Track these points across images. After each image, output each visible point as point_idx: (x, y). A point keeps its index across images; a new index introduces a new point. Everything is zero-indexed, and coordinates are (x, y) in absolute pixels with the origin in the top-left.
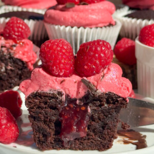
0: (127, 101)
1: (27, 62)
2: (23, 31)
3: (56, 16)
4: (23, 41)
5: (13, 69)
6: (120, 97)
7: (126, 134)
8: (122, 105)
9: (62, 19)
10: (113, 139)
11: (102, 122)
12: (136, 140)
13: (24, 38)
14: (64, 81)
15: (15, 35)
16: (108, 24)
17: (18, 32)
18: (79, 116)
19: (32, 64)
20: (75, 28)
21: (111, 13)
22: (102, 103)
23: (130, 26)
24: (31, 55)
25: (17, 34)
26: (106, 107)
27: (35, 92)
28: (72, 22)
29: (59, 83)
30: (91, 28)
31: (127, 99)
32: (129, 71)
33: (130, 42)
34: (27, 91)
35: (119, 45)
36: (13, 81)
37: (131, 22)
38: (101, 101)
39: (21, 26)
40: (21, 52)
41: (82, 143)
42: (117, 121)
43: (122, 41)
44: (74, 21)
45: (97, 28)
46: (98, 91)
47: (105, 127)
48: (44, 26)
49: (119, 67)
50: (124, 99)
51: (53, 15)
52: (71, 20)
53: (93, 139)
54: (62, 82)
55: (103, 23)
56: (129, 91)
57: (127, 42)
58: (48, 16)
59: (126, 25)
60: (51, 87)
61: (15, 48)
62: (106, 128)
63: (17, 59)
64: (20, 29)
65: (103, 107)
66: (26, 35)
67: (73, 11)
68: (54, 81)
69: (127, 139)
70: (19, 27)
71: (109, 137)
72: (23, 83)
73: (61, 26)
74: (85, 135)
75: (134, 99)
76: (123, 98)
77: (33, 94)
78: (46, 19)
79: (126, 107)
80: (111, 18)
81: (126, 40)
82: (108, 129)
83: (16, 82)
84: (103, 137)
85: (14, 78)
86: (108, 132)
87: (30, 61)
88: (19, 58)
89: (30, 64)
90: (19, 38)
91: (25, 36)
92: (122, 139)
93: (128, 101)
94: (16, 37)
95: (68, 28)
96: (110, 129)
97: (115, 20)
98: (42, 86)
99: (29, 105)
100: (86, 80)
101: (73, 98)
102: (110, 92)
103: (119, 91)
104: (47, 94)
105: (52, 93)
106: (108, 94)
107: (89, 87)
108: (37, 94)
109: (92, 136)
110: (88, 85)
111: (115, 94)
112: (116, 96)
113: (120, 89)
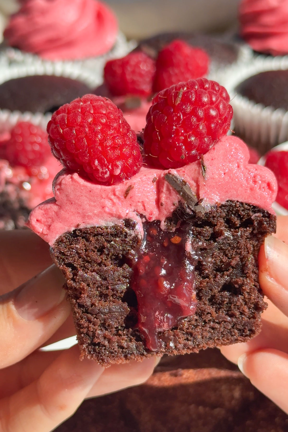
14: (130, 188)
22: (217, 228)
26: (227, 238)
27: (73, 229)
29: (122, 197)
38: (212, 225)
41: (191, 334)
46: (202, 204)
54: (126, 193)
56: (272, 191)
65: (220, 239)
68: (112, 197)
77: (67, 233)
98: (88, 216)
99: (62, 259)
100: (177, 177)
101: (153, 219)
102: (231, 201)
103: (250, 195)
104: (102, 229)
105: (111, 225)
106: (227, 205)
107: (182, 195)
108: (76, 233)
109: (209, 315)
110: (180, 189)
111: (242, 203)
112: (246, 206)
113: (252, 189)
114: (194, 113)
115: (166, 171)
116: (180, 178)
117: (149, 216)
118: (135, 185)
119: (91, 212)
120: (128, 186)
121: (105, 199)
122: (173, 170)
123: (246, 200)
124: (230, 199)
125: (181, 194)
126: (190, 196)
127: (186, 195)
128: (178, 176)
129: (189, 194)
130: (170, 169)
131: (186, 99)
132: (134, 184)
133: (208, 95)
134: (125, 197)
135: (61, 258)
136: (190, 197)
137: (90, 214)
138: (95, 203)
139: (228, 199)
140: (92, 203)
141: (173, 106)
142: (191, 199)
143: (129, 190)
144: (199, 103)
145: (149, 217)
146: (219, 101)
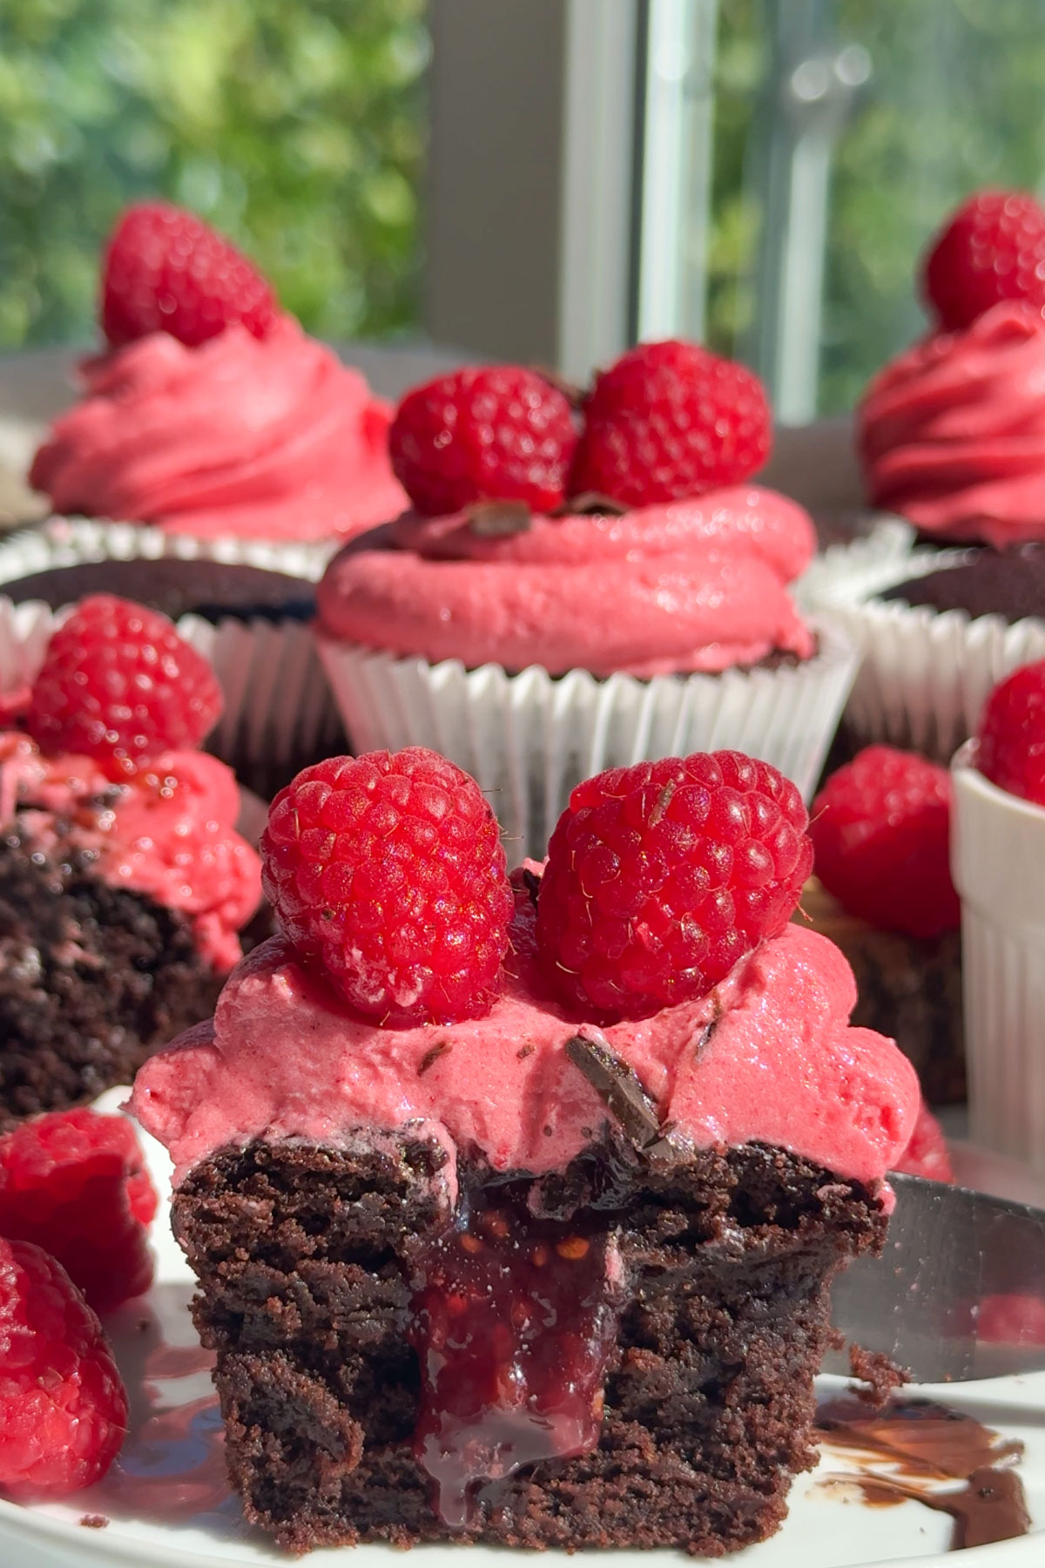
0: (879, 1205)
1: (192, 916)
2: (165, 693)
3: (400, 594)
4: (168, 761)
5: (97, 961)
6: (829, 1177)
7: (883, 1434)
8: (846, 1235)
9: (445, 615)
10: (783, 1471)
11: (708, 1352)
12: (948, 1473)
13: (172, 744)
14: (441, 1049)
15: (111, 725)
16: (761, 649)
17: (132, 698)
18: (545, 1303)
19: (227, 926)
20: (530, 681)
21: (786, 574)
22: (705, 1217)
23: (916, 664)
24: (224, 865)
25: (122, 713)
26: (729, 1250)
27: (245, 1142)
28: (511, 633)
29: (411, 1069)
30: (644, 681)
31: (886, 1190)
32: (911, 980)
33: (917, 775)
34: (185, 1128)
35: (837, 795)
36: (96, 1044)
37: (926, 634)
38: (693, 1208)
39: (151, 654)
40: (147, 844)
41: (569, 1499)
42: (813, 1342)
43: (859, 771)
44: (521, 631)
45: (684, 675)
46: (673, 1138)
47: (728, 1386)
48: (315, 664)
49: (836, 953)
50: (862, 1191)
51: (379, 585)
52: (501, 621)
53: (645, 1474)
54: (426, 1061)
55: (725, 641)
56: (893, 1135)
57: (899, 775)
58: (346, 589)
59: (888, 655)
60: (360, 1107)
61: (107, 818)
62: (734, 1399)
63: (124, 892)
64: (145, 683)
65: (710, 1248)
66: (190, 718)
67: (520, 559)
68: (377, 1058)
69: (886, 1469)
70: (141, 665)
71: (761, 1459)
72: (157, 1070)
73: (433, 662)
74: (588, 1443)
75: (942, 1190)
76: (851, 1182)
77: (227, 1154)
78: (334, 614)
79: (876, 1247)
80: (785, 607)
81: (891, 759)
82: (746, 1401)
83: (115, 1051)
84: (719, 1460)
85: (102, 1028)
86: (749, 1424)
87: (215, 908)
88: (135, 885)
89: (213, 928)
90: (141, 740)
91: (178, 727)
92: (853, 1469)
93: (890, 1207)
94: (114, 738)
95: (483, 680)
96: (766, 1402)
97: (810, 622)
98: (295, 1101)
99: (201, 1233)
100: (603, 1050)
101: (509, 1164)
102: (763, 1145)
103: (823, 1136)
104: (331, 1158)
105: (363, 1150)
106: (748, 1154)
107: (613, 1103)
108: (254, 1157)
109: (637, 1451)
110: (609, 1088)
111: (793, 1158)
112: (806, 1168)
113: (831, 1117)
114: (700, 856)
115: (573, 1029)
116: (611, 1052)
117: (498, 1155)
118: (456, 1045)
119: (301, 1089)
120: (434, 1042)
121: (351, 1057)
122: (595, 1027)
123: (807, 1150)
124: (762, 1138)
125: (611, 1099)
126: (636, 1109)
127: (626, 1105)
128: (607, 1047)
129: (634, 1102)
130: (585, 1025)
131: (680, 812)
132: (455, 1042)
133: (749, 808)
134: (420, 1072)
135: (199, 1231)
136: (635, 1113)
137: (298, 1095)
138: (318, 1066)
139: (753, 1138)
140: (310, 1065)
141: (643, 828)
142: (639, 1117)
143: (437, 1055)
144: (719, 828)
145: (496, 1158)
146: (776, 825)
